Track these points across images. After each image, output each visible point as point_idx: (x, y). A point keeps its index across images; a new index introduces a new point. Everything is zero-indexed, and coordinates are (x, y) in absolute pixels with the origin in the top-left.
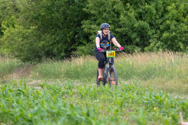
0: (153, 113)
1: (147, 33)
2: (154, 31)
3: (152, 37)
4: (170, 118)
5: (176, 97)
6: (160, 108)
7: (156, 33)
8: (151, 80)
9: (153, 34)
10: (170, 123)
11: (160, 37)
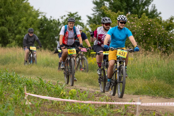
0: (8, 86)
1: (6, 35)
2: (11, 34)
3: (9, 37)
4: (18, 90)
5: (22, 77)
6: (12, 83)
7: (12, 35)
8: (7, 65)
9: (10, 36)
10: (18, 93)
11: (14, 38)
